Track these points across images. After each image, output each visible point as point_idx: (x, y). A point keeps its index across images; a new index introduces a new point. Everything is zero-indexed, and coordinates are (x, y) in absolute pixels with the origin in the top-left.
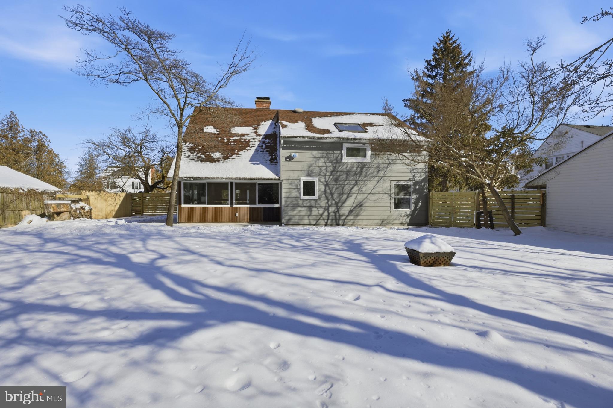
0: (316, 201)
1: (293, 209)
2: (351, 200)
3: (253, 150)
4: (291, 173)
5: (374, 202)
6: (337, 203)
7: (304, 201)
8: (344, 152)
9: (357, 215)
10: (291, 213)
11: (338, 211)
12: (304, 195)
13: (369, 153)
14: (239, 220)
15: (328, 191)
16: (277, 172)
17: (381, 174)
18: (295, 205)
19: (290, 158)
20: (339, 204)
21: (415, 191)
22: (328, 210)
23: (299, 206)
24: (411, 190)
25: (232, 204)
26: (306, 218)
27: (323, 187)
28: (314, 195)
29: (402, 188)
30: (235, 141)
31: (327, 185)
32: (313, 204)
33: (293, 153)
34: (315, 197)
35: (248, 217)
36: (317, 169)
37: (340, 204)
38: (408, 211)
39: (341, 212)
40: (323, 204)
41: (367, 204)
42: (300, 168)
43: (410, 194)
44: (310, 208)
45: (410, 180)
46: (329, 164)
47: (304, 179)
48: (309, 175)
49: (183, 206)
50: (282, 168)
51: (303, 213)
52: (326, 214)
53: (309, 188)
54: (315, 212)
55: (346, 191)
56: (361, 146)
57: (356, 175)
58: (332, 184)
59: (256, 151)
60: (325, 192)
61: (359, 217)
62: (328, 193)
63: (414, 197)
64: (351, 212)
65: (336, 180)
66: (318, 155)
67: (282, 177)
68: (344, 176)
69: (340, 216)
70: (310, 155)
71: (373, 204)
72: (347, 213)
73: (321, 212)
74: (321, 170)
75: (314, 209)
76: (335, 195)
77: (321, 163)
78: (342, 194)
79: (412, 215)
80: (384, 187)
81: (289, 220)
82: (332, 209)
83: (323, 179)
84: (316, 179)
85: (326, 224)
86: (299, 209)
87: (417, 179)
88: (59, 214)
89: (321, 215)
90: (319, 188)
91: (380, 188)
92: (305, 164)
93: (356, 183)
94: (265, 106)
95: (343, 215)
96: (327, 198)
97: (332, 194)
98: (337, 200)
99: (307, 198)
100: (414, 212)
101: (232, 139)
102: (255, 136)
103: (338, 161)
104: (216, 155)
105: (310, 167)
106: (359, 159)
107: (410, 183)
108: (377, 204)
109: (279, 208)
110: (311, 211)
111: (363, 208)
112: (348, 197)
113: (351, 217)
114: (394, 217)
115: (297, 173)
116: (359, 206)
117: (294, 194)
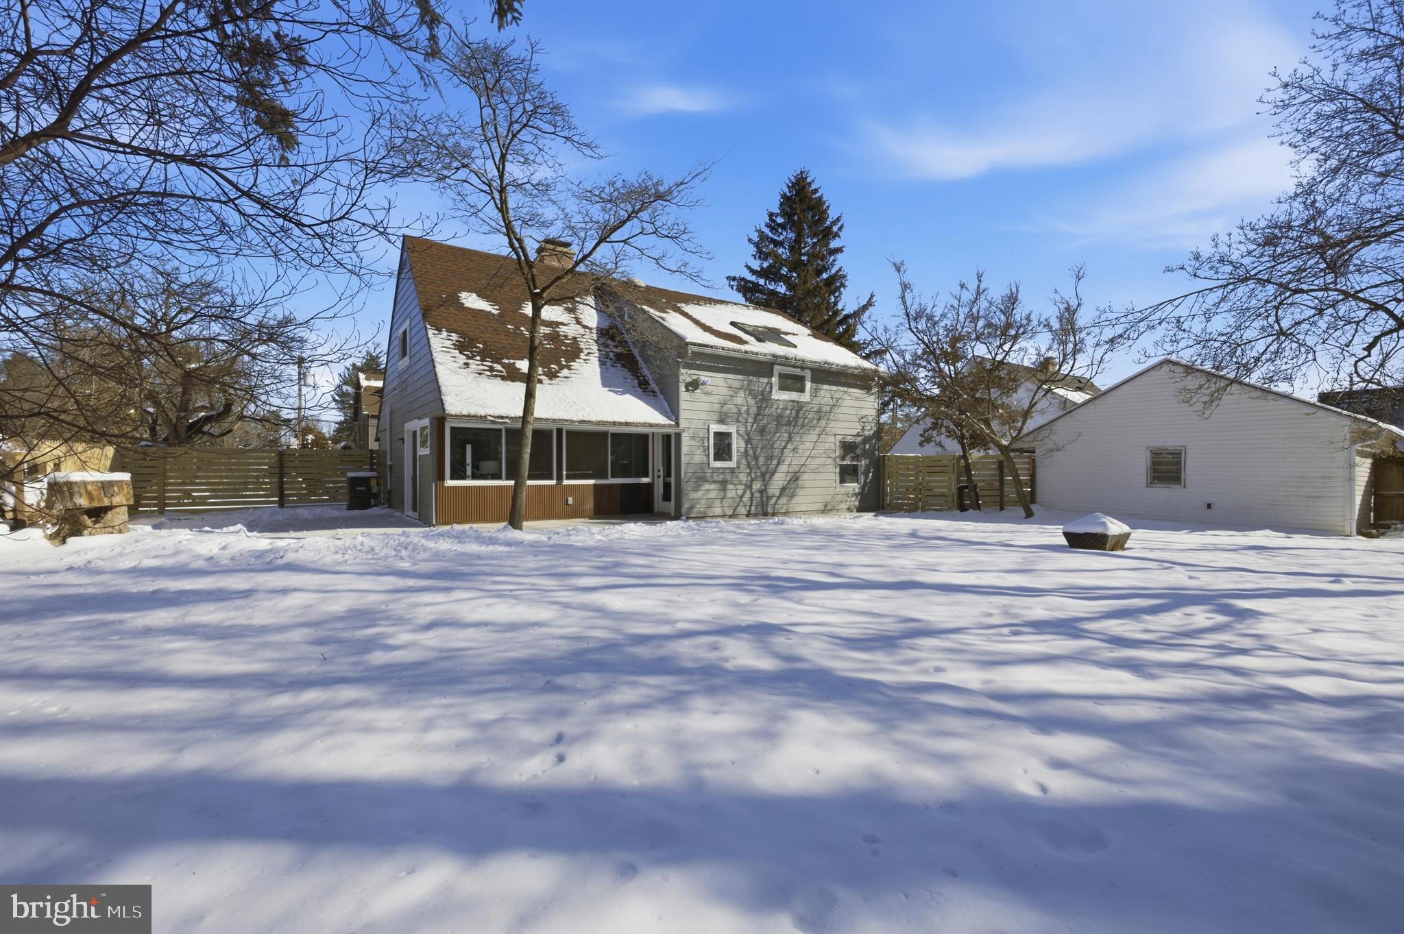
0: (732, 470)
1: (697, 489)
2: (783, 468)
3: (595, 361)
4: (696, 415)
5: (815, 471)
6: (763, 475)
7: (715, 470)
8: (774, 380)
9: (792, 496)
10: (694, 495)
11: (765, 490)
12: (715, 459)
13: (808, 385)
14: (574, 513)
15: (751, 452)
16: (672, 414)
17: (823, 423)
18: (702, 476)
19: (694, 385)
20: (767, 476)
21: (865, 454)
22: (750, 487)
23: (706, 480)
24: (859, 451)
25: (560, 478)
26: (717, 504)
27: (743, 444)
28: (730, 459)
29: (848, 448)
30: (546, 337)
31: (748, 441)
32: (729, 477)
33: (704, 376)
34: (732, 464)
35: (590, 505)
36: (734, 410)
37: (767, 477)
38: (856, 487)
39: (770, 492)
40: (743, 477)
41: (805, 476)
42: (706, 407)
43: (857, 458)
44: (724, 483)
45: (858, 435)
46: (751, 401)
47: (715, 428)
48: (721, 421)
49: (449, 483)
50: (683, 405)
51: (712, 495)
52: (748, 494)
53: (722, 447)
54: (731, 491)
55: (777, 452)
56: (798, 372)
57: (789, 423)
58: (756, 439)
59: (603, 363)
60: (746, 454)
61: (796, 500)
62: (750, 457)
63: (864, 463)
64: (783, 490)
65: (762, 431)
66: (737, 384)
67: (683, 423)
68: (773, 425)
69: (769, 498)
70: (722, 383)
71: (812, 476)
72: (777, 492)
73: (740, 492)
74: (739, 413)
75: (730, 487)
76: (762, 460)
77: (740, 399)
78: (769, 458)
79: (862, 493)
80: (827, 446)
81: (692, 508)
82: (757, 486)
83: (742, 429)
84: (732, 429)
85: (749, 515)
86: (707, 486)
87: (867, 433)
88: (97, 513)
89: (741, 497)
90: (737, 444)
91: (821, 446)
92: (718, 399)
93: (790, 439)
95: (773, 496)
96: (748, 465)
97: (756, 458)
98: (763, 470)
99: (719, 464)
100: (863, 488)
102: (579, 329)
103: (764, 398)
104: (522, 366)
105: (724, 404)
106: (794, 396)
107: (858, 440)
108: (818, 476)
110: (724, 490)
111: (800, 482)
112: (778, 464)
113: (783, 500)
114: (839, 498)
115: (704, 416)
116: (795, 478)
117: (699, 457)
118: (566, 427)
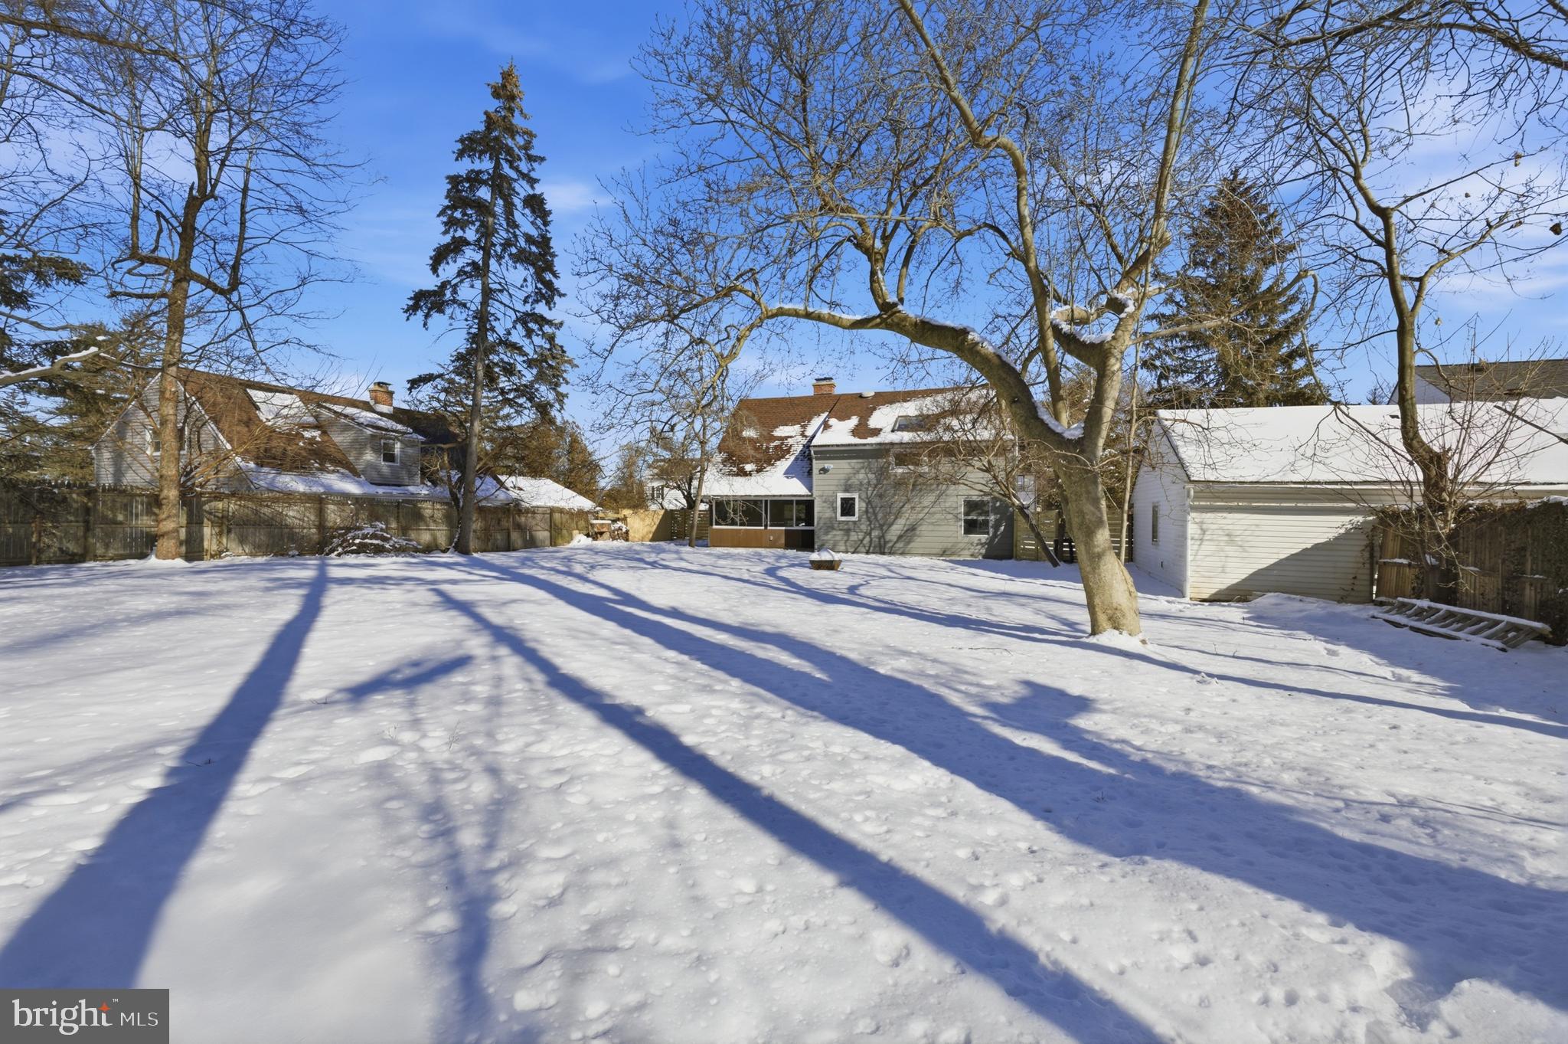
0: (854, 522)
1: (827, 533)
2: (901, 521)
3: (792, 458)
4: (826, 488)
5: (933, 524)
6: (881, 526)
7: (840, 522)
8: (892, 459)
9: (909, 543)
10: (825, 538)
11: (883, 536)
12: (843, 514)
13: (926, 460)
14: (772, 545)
15: (871, 510)
16: (810, 489)
17: (943, 487)
18: (830, 526)
19: (824, 471)
20: (885, 526)
21: (996, 510)
22: (870, 534)
23: (833, 528)
24: (988, 508)
25: (766, 526)
26: (842, 543)
27: (864, 505)
28: (854, 515)
29: (971, 506)
30: (776, 447)
31: (869, 503)
32: (852, 527)
33: (828, 465)
34: (855, 519)
35: (783, 541)
36: (857, 482)
37: (885, 528)
38: (984, 537)
39: (888, 538)
40: (864, 527)
41: (923, 528)
42: (835, 482)
43: (987, 513)
44: (847, 532)
45: (985, 495)
46: (871, 476)
47: (840, 495)
48: (846, 491)
49: (715, 527)
50: (815, 482)
51: (838, 538)
52: (868, 539)
53: (848, 507)
54: (854, 537)
55: (894, 511)
56: (913, 451)
57: (907, 489)
58: (876, 501)
59: (796, 459)
60: (867, 512)
61: (912, 545)
62: (870, 513)
63: (992, 518)
64: (900, 537)
65: (881, 496)
66: (859, 466)
67: (815, 494)
68: (892, 491)
69: (886, 543)
70: (847, 466)
71: (931, 527)
72: (895, 539)
73: (861, 537)
74: (861, 484)
75: (853, 533)
76: (880, 516)
78: (888, 514)
79: (990, 543)
80: (948, 505)
82: (875, 533)
83: (864, 495)
84: (856, 496)
85: (868, 553)
86: (835, 532)
87: (997, 492)
88: (601, 533)
89: (862, 541)
90: (858, 506)
91: (941, 506)
92: (842, 477)
93: (908, 500)
94: (825, 390)
95: (890, 541)
96: (868, 519)
97: (875, 515)
98: (881, 522)
99: (844, 519)
100: (992, 540)
101: (772, 445)
102: (799, 438)
103: (883, 472)
104: (749, 467)
105: (849, 479)
106: (911, 469)
107: (986, 499)
108: (937, 528)
109: (813, 531)
110: (848, 536)
111: (918, 532)
112: (896, 518)
113: (900, 545)
114: (961, 546)
115: (833, 488)
116: (911, 530)
117: (828, 514)
118: (769, 499)
